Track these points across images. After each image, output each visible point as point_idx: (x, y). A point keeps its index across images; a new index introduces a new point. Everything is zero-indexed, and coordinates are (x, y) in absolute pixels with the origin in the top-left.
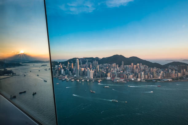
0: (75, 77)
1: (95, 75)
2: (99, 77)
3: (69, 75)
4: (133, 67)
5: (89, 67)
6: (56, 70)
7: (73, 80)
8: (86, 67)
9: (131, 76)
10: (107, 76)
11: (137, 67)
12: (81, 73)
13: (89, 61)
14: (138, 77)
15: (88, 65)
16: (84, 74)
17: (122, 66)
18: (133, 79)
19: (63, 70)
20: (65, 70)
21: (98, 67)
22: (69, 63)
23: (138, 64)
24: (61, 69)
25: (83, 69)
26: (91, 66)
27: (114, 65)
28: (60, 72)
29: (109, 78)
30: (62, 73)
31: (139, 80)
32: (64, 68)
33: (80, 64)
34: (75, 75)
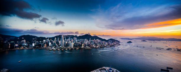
0: (61, 48)
1: (74, 46)
2: (77, 47)
3: (56, 46)
4: (95, 41)
5: (71, 41)
6: (45, 43)
7: (59, 50)
8: (68, 41)
9: (94, 45)
10: (81, 46)
11: (97, 41)
12: (65, 44)
13: (71, 38)
14: (97, 46)
15: (70, 40)
16: (67, 45)
17: (90, 40)
18: (95, 47)
19: (50, 44)
20: (52, 43)
21: (77, 41)
22: (55, 38)
23: (97, 40)
24: (49, 42)
25: (67, 42)
26: (72, 40)
27: (86, 39)
28: (48, 45)
29: (83, 47)
30: (50, 45)
31: (97, 47)
32: (51, 42)
33: (64, 39)
34: (61, 47)
